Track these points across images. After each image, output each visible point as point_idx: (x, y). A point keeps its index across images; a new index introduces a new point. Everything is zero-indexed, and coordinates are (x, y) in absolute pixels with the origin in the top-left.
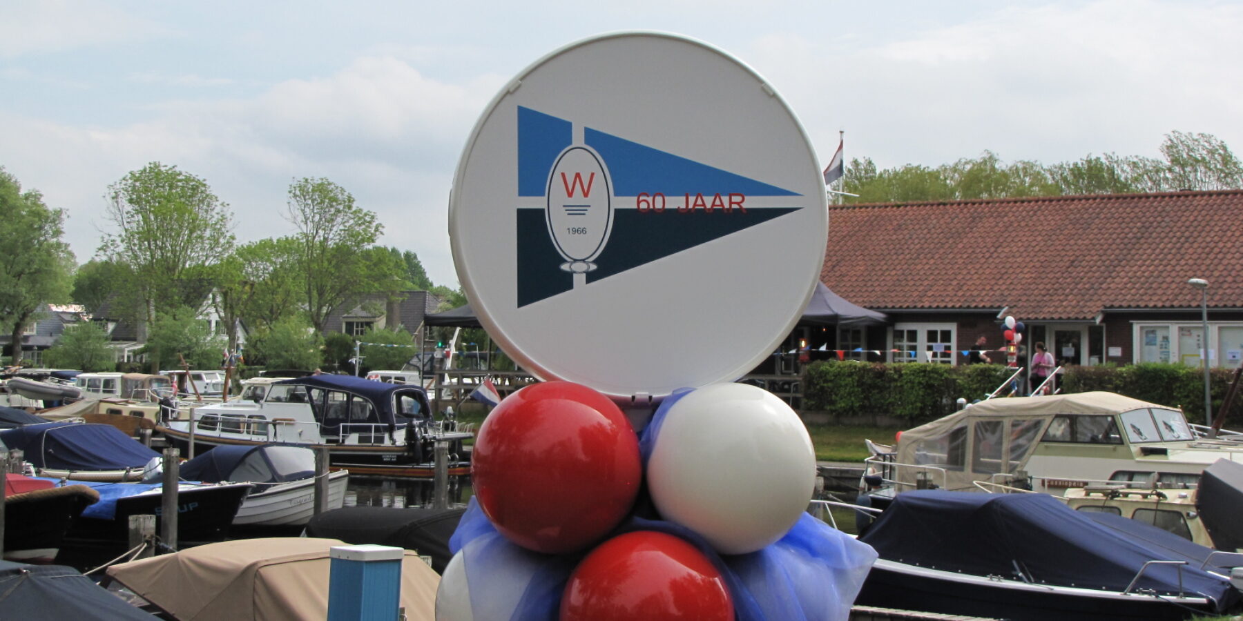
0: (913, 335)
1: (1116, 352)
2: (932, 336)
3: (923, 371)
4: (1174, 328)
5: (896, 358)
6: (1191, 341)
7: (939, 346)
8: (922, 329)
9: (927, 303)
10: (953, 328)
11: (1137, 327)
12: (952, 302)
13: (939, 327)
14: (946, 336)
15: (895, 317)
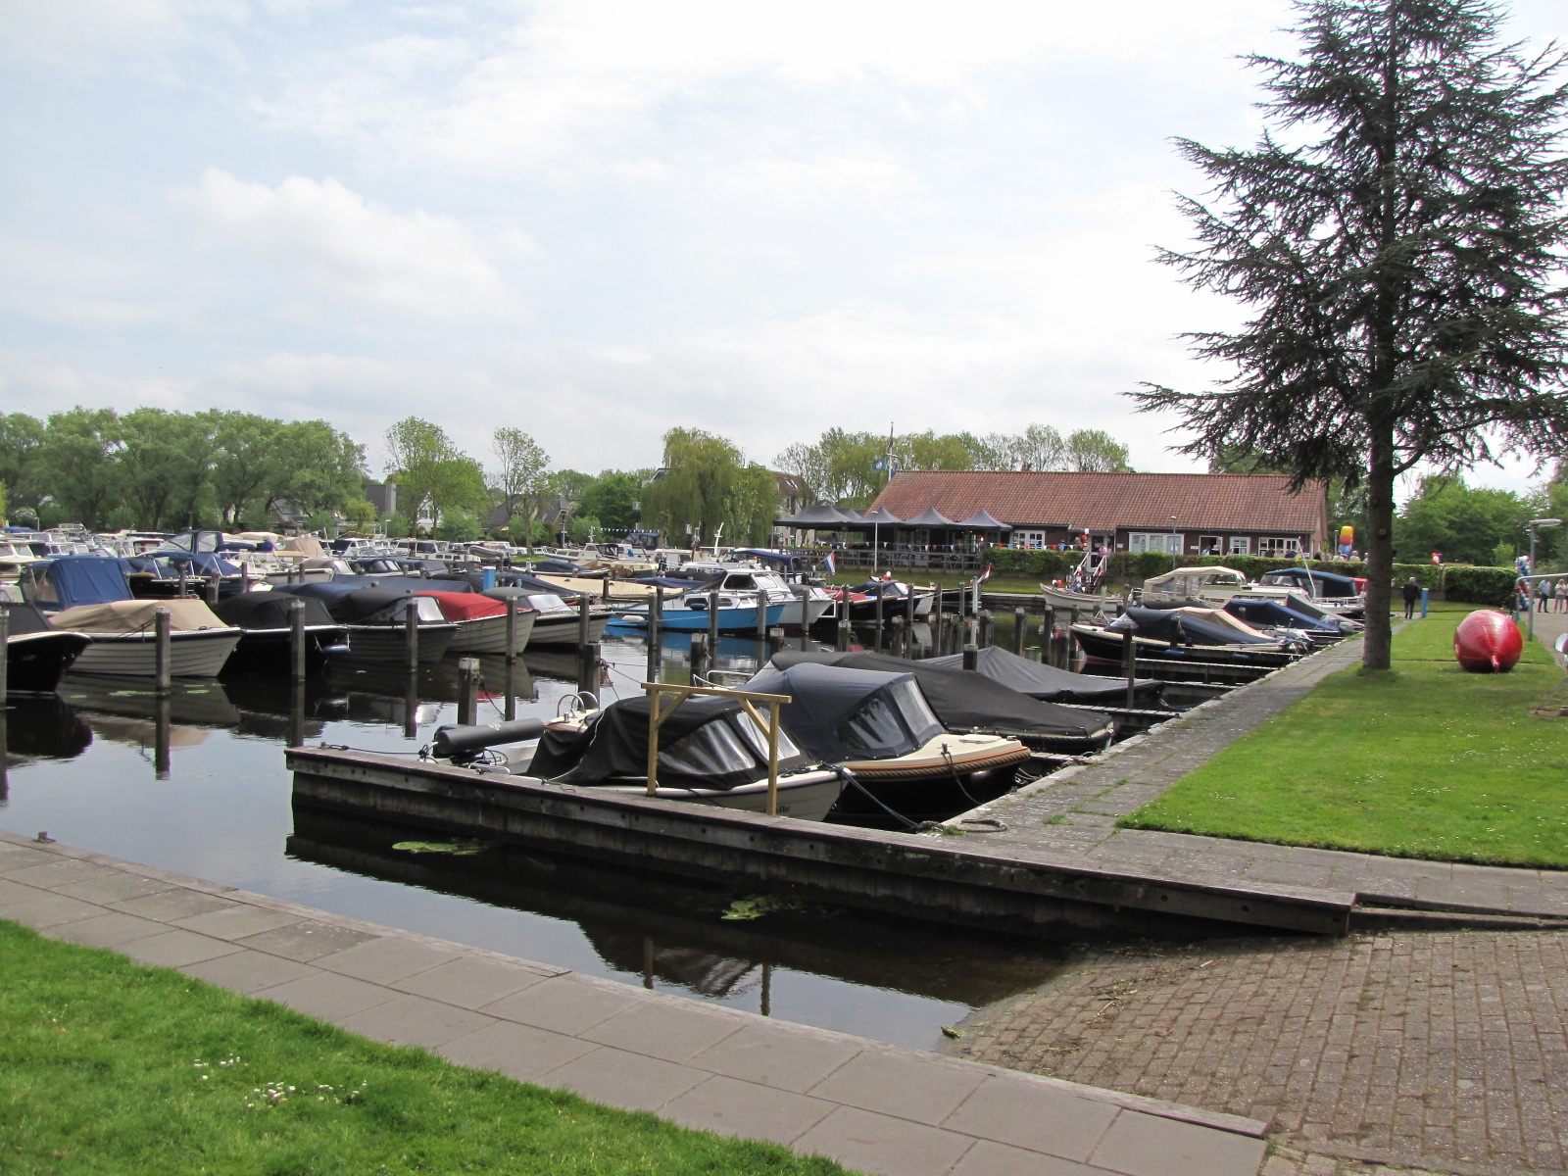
0: (1023, 536)
1: (1120, 546)
2: (1032, 536)
3: (1044, 553)
4: (1148, 536)
5: (1014, 545)
6: (1155, 542)
7: (1035, 541)
8: (1028, 533)
9: (1031, 521)
10: (1043, 533)
11: (1131, 535)
12: (1045, 522)
13: (1036, 533)
14: (1039, 537)
15: (1016, 527)
